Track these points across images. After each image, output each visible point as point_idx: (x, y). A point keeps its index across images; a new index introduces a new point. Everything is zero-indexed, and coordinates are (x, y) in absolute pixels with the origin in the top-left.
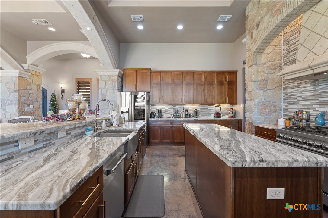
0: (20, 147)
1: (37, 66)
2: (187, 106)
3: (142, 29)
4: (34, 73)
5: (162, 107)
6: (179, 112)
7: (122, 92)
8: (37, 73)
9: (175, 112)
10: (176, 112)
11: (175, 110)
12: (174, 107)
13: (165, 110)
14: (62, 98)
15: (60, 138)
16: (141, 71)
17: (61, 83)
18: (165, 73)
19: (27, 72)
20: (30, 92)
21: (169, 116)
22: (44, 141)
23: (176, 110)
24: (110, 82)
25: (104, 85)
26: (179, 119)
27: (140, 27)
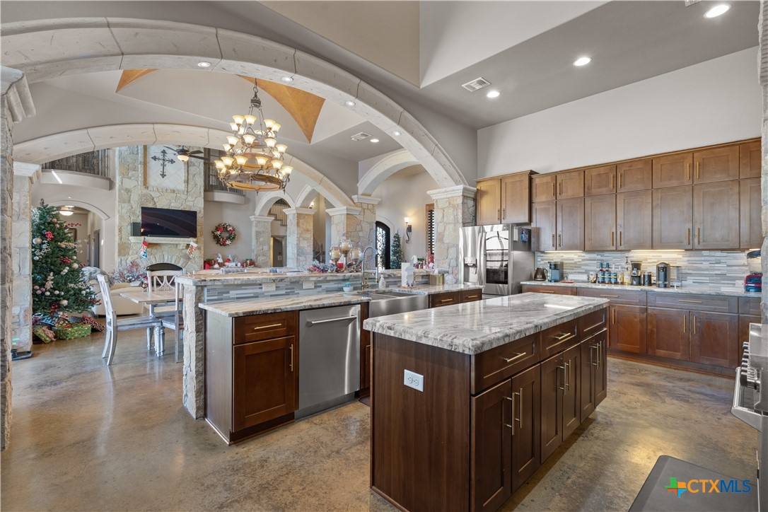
0: (263, 290)
1: (370, 195)
2: (637, 255)
3: (497, 97)
4: (365, 206)
5: (566, 256)
6: (613, 270)
7: (476, 227)
8: (369, 206)
9: (601, 270)
10: (604, 268)
11: (602, 264)
12: (599, 257)
13: (575, 263)
14: (407, 241)
15: (306, 289)
16: (509, 180)
17: (407, 216)
18: (568, 174)
19: (357, 206)
20: (361, 234)
21: (584, 277)
22: (286, 289)
23: (605, 263)
24: (451, 211)
25: (442, 216)
26: (614, 287)
27: (493, 94)
